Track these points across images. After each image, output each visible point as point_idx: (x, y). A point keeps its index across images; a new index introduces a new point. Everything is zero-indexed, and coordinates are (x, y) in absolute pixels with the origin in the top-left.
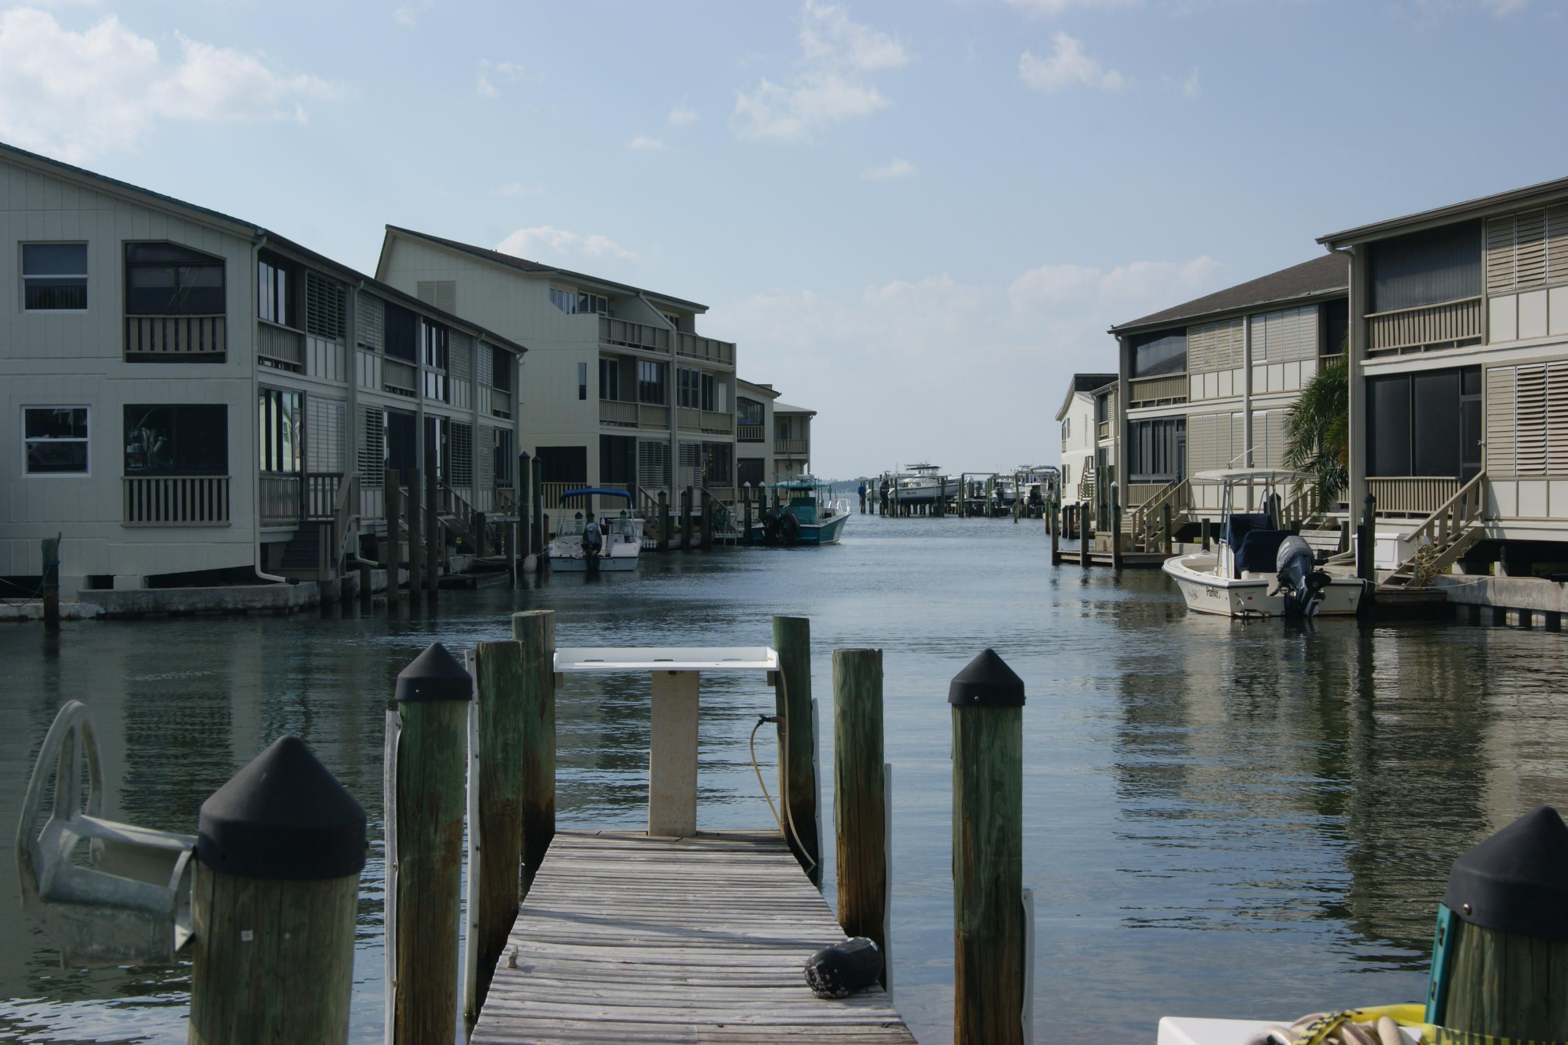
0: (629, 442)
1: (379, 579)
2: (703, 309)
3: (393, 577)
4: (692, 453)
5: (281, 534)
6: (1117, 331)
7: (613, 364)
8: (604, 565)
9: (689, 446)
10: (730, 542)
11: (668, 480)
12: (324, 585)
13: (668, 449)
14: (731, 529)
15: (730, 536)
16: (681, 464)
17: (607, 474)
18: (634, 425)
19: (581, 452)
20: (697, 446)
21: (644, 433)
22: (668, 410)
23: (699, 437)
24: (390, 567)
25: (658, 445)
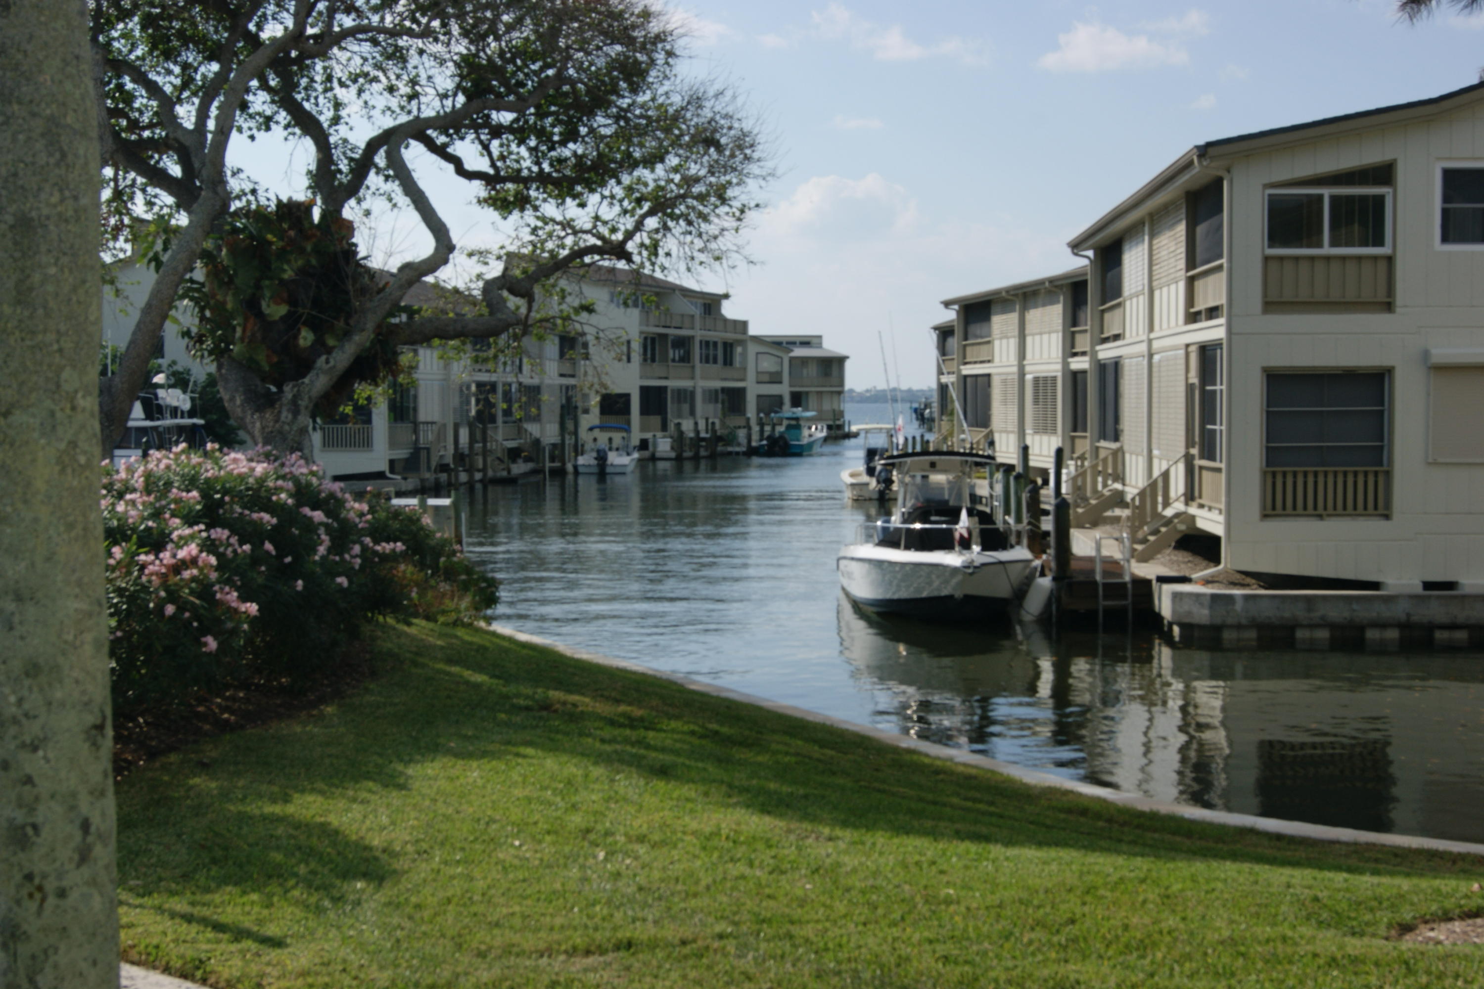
0: (662, 390)
1: (463, 477)
2: (726, 296)
3: (471, 476)
4: (713, 396)
5: (402, 454)
6: (935, 328)
7: (653, 340)
8: (609, 470)
9: (710, 391)
10: (737, 453)
11: (692, 413)
12: (422, 480)
13: (692, 394)
14: (739, 445)
15: (737, 449)
16: (704, 401)
17: (645, 410)
18: (666, 378)
19: (626, 397)
20: (716, 391)
21: (672, 384)
22: (693, 367)
23: (718, 384)
24: (470, 471)
25: (685, 391)
